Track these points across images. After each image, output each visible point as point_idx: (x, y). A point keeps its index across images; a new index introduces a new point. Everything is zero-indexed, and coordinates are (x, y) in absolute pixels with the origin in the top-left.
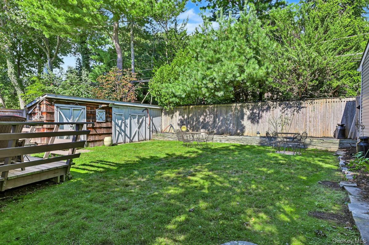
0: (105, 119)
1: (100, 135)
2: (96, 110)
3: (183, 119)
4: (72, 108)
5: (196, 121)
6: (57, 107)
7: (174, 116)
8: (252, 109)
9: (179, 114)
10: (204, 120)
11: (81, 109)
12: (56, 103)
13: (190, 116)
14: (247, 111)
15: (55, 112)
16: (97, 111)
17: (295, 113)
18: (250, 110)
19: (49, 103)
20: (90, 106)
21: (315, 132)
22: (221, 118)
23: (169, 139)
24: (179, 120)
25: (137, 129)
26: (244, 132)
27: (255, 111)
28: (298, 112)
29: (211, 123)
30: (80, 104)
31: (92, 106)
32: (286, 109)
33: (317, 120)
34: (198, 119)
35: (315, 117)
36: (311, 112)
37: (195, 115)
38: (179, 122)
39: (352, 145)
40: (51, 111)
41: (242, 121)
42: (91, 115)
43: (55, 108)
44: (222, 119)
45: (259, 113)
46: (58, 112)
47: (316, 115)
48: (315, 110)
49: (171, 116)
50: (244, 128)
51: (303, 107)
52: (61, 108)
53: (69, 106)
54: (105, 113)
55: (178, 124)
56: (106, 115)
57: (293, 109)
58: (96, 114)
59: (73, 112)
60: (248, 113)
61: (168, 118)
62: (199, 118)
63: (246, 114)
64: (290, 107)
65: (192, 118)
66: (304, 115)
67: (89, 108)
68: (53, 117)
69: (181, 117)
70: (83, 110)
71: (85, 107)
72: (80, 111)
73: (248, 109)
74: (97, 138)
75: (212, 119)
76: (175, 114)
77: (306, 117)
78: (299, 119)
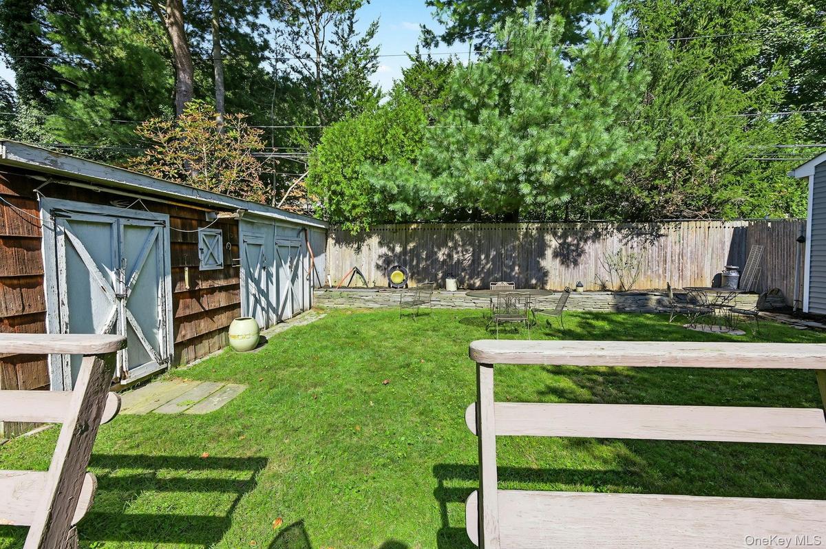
0: (221, 260)
1: (211, 314)
2: (200, 229)
3: (390, 254)
4: (123, 221)
5: (426, 260)
6: (55, 213)
7: (364, 248)
8: (564, 236)
9: (380, 243)
10: (450, 256)
11: (151, 224)
12: (48, 192)
13: (409, 248)
14: (552, 239)
15: (47, 237)
16: (202, 232)
17: (648, 244)
18: (560, 238)
19: (10, 192)
20: (182, 214)
21: (681, 281)
22: (493, 253)
23: (368, 303)
24: (380, 256)
25: (288, 283)
26: (546, 284)
27: (570, 239)
28: (652, 243)
29: (466, 263)
30: (153, 207)
31: (188, 216)
32: (630, 237)
33: (685, 258)
34: (432, 255)
35: (681, 255)
36: (673, 244)
37: (424, 246)
38: (380, 263)
39: (773, 304)
40: (22, 233)
41: (540, 260)
42: (185, 247)
43: (44, 216)
44: (494, 257)
45: (578, 244)
46: (61, 238)
47: (682, 250)
48: (682, 241)
49: (356, 246)
50: (546, 274)
51: (662, 235)
52: (75, 217)
53: (107, 209)
54: (221, 239)
55: (378, 267)
56: (224, 245)
57: (642, 238)
58: (197, 244)
59: (125, 236)
60: (553, 243)
61: (347, 252)
62: (436, 253)
63: (550, 247)
64: (639, 235)
65: (415, 253)
66: (662, 248)
67: (179, 221)
68: (37, 261)
69: (384, 250)
70: (158, 229)
71: (166, 218)
72: (147, 231)
73: (555, 234)
74: (204, 326)
75: (468, 256)
76: (368, 241)
77: (666, 253)
78: (652, 257)
